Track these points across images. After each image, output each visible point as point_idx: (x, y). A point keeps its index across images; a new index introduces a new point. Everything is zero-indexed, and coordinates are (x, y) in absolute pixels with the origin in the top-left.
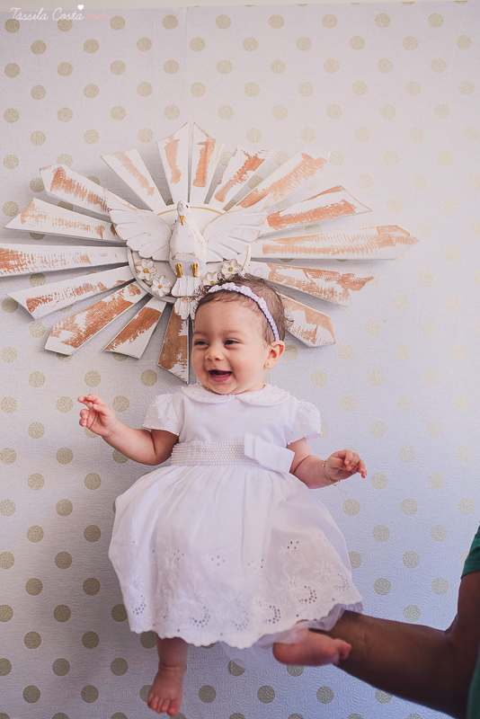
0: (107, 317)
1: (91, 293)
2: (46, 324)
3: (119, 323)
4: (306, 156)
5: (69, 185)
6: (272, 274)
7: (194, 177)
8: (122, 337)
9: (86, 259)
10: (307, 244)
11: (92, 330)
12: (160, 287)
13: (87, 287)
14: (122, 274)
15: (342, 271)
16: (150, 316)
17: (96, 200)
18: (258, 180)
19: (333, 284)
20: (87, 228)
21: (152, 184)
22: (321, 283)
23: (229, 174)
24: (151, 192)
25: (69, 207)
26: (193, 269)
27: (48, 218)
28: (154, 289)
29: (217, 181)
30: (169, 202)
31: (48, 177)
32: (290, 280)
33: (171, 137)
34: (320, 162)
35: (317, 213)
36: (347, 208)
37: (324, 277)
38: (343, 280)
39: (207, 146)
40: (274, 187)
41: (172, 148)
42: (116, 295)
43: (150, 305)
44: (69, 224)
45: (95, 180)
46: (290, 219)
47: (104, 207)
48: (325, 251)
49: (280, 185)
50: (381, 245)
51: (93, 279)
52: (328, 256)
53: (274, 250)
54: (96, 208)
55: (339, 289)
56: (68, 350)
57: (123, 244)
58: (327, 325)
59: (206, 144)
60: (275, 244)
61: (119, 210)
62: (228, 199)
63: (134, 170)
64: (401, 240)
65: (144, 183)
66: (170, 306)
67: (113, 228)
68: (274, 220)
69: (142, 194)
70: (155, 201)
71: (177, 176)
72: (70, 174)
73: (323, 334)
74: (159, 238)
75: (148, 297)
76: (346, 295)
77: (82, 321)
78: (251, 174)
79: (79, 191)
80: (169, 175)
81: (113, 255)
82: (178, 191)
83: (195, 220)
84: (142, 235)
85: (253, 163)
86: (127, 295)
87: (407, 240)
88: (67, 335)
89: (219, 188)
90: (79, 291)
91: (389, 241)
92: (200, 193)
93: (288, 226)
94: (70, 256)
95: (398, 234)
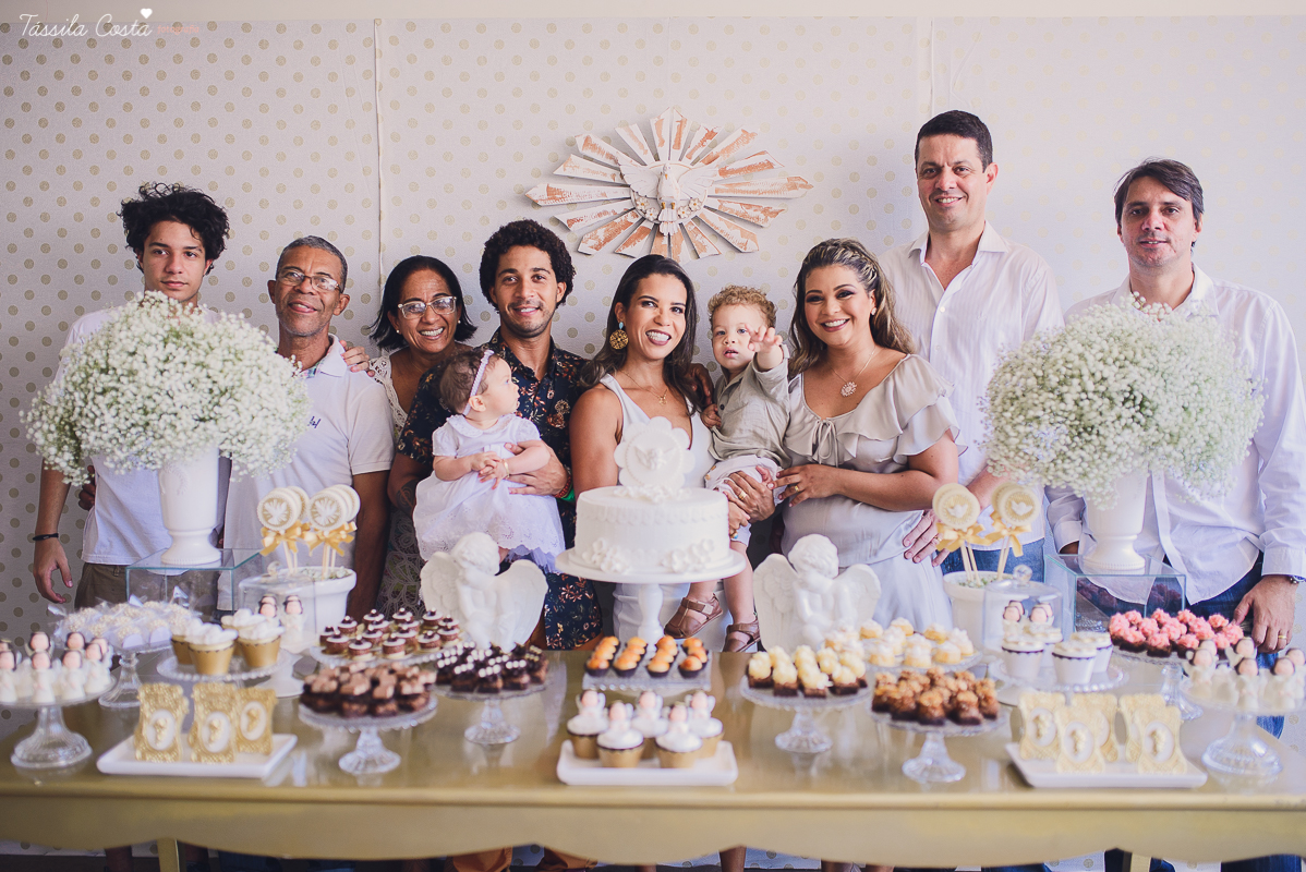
0: (618, 231)
1: (607, 216)
2: (578, 235)
3: (624, 233)
4: (743, 131)
5: (594, 147)
6: (720, 206)
7: (673, 143)
8: (626, 244)
9: (604, 194)
10: (743, 188)
11: (607, 240)
12: (651, 215)
13: (605, 213)
14: (627, 205)
15: (764, 205)
16: (645, 231)
17: (611, 157)
18: (714, 145)
19: (758, 213)
20: (605, 175)
21: (646, 147)
22: (751, 212)
23: (696, 141)
24: (646, 152)
25: (591, 160)
26: (672, 206)
27: (580, 167)
28: (647, 216)
29: (687, 145)
30: (657, 159)
31: (580, 142)
32: (732, 210)
33: (659, 117)
34: (753, 135)
35: (750, 168)
36: (770, 165)
37: (754, 208)
38: (765, 211)
39: (682, 123)
40: (723, 151)
41: (659, 124)
42: (623, 217)
43: (644, 224)
44: (594, 172)
45: (608, 140)
46: (733, 171)
47: (616, 162)
48: (755, 192)
49: (728, 149)
50: (789, 189)
51: (609, 207)
52: (756, 195)
53: (722, 191)
54: (611, 163)
55: (762, 216)
56: (592, 251)
57: (629, 186)
58: (754, 239)
59: (681, 122)
60: (723, 187)
61: (626, 164)
62: (694, 157)
63: (635, 138)
64: (802, 186)
65: (642, 146)
66: (657, 226)
67: (622, 176)
68: (723, 172)
69: (640, 153)
70: (648, 158)
71: (662, 142)
72: (595, 140)
73: (751, 246)
74: (652, 183)
75: (643, 219)
76: (766, 220)
77: (601, 234)
78: (709, 141)
79: (600, 151)
80: (657, 143)
81: (622, 192)
82: (663, 151)
83: (673, 174)
84: (641, 182)
85: (710, 135)
86: (630, 217)
87: (807, 186)
88: (593, 242)
89: (689, 150)
90: (599, 215)
91: (794, 187)
92: (676, 153)
93: (732, 176)
94: (595, 192)
95: (801, 182)
